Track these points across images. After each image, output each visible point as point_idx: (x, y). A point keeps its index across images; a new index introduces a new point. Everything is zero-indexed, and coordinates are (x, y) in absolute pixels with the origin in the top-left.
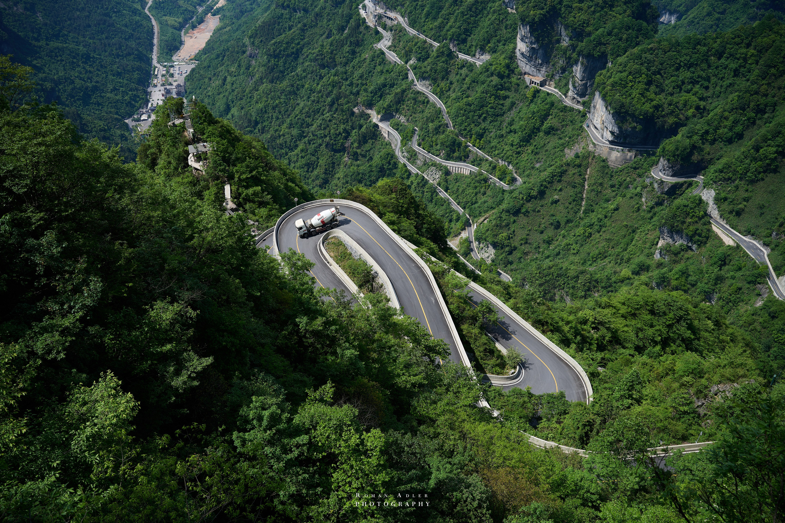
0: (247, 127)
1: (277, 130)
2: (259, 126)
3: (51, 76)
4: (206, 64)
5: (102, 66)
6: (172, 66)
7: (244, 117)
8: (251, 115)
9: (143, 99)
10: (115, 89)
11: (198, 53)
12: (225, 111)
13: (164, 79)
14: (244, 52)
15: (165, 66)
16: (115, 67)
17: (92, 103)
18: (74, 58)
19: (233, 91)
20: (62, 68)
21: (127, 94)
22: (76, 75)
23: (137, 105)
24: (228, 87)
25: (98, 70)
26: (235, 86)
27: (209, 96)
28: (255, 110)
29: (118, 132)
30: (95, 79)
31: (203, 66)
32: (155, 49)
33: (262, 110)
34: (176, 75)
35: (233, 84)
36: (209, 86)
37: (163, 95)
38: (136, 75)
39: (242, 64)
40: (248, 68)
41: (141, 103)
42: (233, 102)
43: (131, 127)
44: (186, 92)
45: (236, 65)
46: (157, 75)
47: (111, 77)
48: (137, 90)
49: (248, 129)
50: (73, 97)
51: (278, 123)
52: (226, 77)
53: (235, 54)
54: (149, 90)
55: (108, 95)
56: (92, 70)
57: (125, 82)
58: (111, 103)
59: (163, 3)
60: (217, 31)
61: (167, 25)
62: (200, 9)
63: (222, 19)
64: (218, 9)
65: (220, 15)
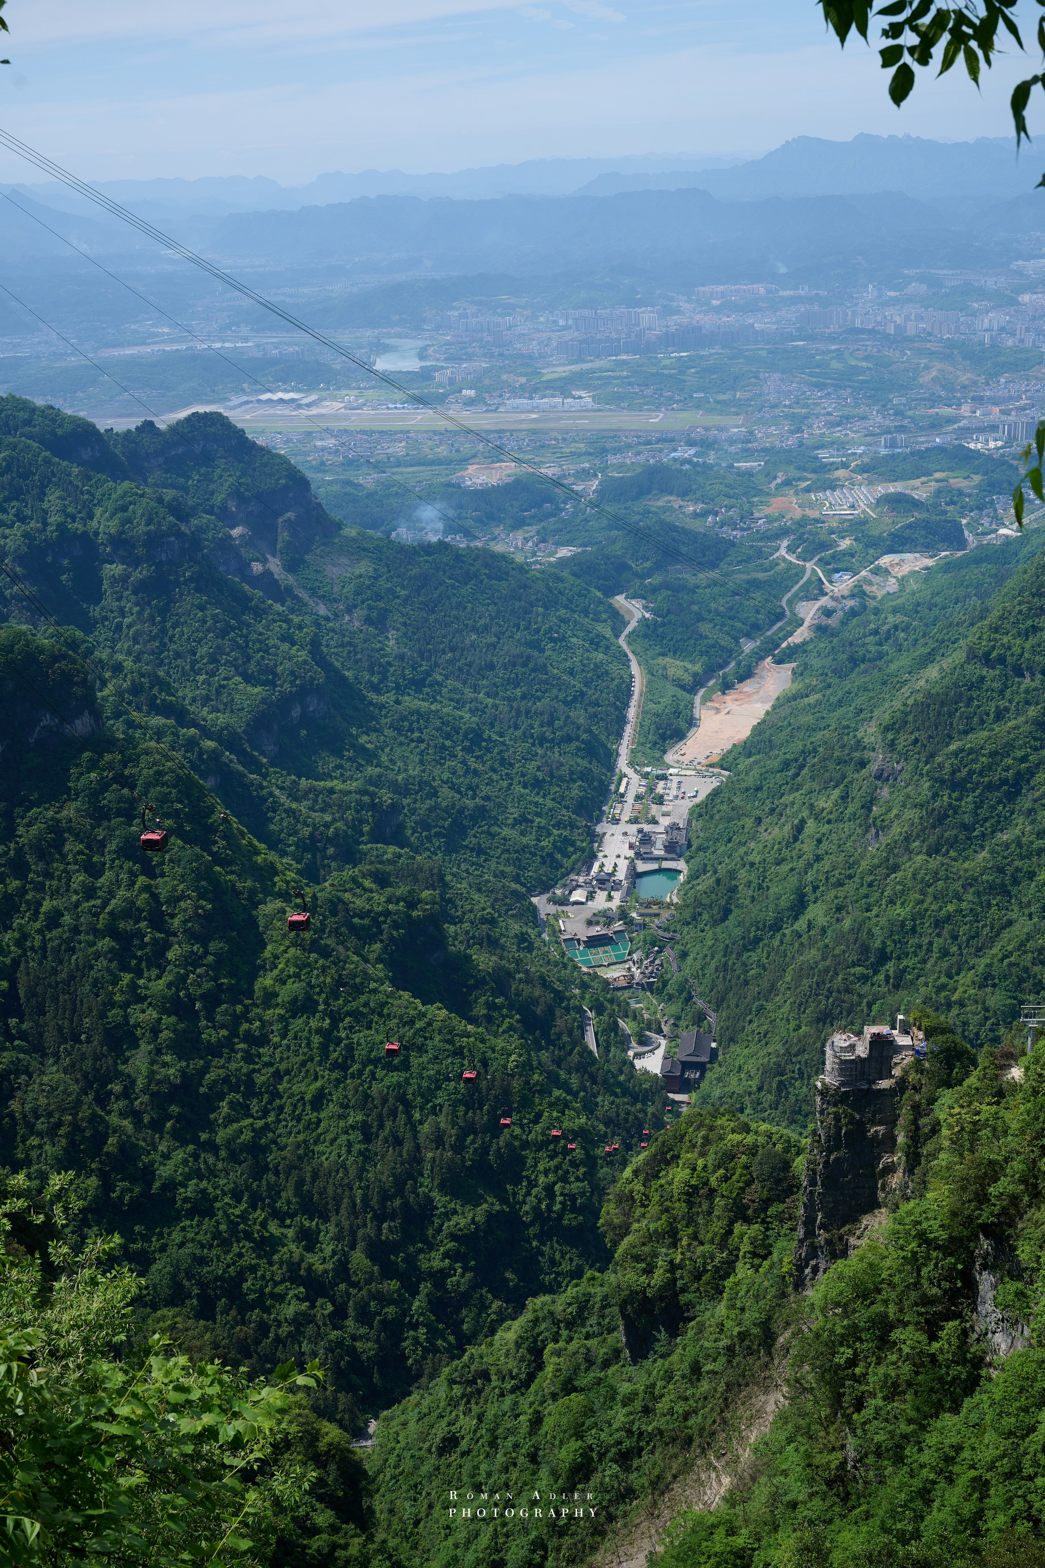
0: (854, 965)
1: (943, 987)
2: (890, 967)
3: (391, 775)
4: (751, 780)
5: (503, 761)
6: (664, 778)
7: (851, 938)
8: (870, 934)
9: (583, 850)
10: (523, 819)
11: (730, 752)
12: (791, 908)
13: (638, 806)
14: (863, 764)
15: (646, 776)
16: (532, 766)
17: (466, 847)
18: (448, 736)
19: (818, 858)
20: (417, 759)
21: (549, 834)
22: (446, 776)
23: (567, 863)
24: (807, 847)
25: (493, 770)
26: (824, 846)
27: (752, 865)
28: (883, 921)
29: (516, 927)
30: (485, 790)
31: (744, 785)
32: (628, 730)
33: (903, 924)
34: (670, 801)
35: (819, 841)
36: (753, 838)
37: (631, 847)
38: (575, 791)
39: (854, 792)
40: (867, 807)
41: (577, 860)
42: (815, 888)
43: (543, 916)
44: (689, 846)
45: (837, 792)
46: (622, 796)
47: (518, 789)
48: (572, 825)
49: (858, 970)
50: (428, 828)
51: (945, 965)
52: (803, 822)
53: (831, 765)
54: (599, 829)
55: (506, 832)
56: (480, 767)
57: (550, 804)
58: (508, 851)
59: (664, 625)
60: (784, 702)
61: (665, 677)
62: (748, 646)
63: (799, 673)
64: (792, 648)
65: (796, 664)
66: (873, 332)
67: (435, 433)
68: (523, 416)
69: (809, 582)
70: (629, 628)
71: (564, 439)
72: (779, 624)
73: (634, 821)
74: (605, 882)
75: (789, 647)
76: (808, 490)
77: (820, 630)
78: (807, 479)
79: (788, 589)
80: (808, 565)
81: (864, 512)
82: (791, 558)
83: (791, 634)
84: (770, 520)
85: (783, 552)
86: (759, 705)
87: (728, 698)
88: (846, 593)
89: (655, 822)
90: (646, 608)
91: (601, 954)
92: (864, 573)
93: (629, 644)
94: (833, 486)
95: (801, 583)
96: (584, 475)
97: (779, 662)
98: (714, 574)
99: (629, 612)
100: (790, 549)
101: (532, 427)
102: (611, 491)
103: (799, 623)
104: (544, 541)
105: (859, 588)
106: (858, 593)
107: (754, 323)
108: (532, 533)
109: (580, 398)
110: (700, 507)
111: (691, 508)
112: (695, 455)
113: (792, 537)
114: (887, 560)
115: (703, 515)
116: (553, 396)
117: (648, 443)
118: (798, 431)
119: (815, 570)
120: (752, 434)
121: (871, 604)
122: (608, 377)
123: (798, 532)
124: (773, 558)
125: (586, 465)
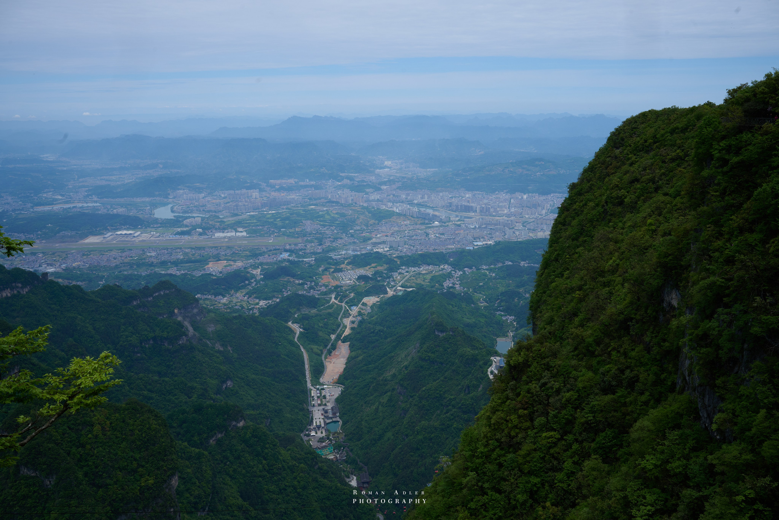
6: (324, 389)
13: (319, 400)
32: (307, 373)
46: (313, 397)
59: (307, 333)
62: (333, 337)
63: (351, 347)
64: (346, 337)
65: (349, 343)
67: (192, 248)
68: (223, 240)
69: (344, 311)
70: (297, 335)
71: (241, 250)
72: (340, 328)
73: (319, 405)
76: (333, 273)
77: (352, 329)
78: (332, 268)
79: (339, 314)
80: (343, 304)
81: (354, 281)
82: (336, 302)
83: (344, 332)
84: (324, 285)
85: (333, 300)
86: (342, 359)
87: (331, 357)
88: (357, 314)
90: (300, 327)
92: (360, 306)
93: (298, 341)
95: (342, 312)
96: (255, 267)
97: (343, 342)
98: (316, 310)
99: (295, 329)
100: (336, 298)
101: (227, 245)
102: (268, 276)
103: (346, 327)
104: (250, 297)
105: (359, 312)
106: (360, 314)
107: (293, 197)
108: (244, 293)
109: (241, 232)
110: (301, 281)
111: (297, 282)
112: (289, 256)
113: (335, 293)
114: (365, 300)
115: (302, 284)
116: (231, 232)
117: (271, 251)
118: (321, 245)
119: (345, 306)
120: (306, 246)
121: (365, 318)
122: (249, 223)
123: (336, 291)
124: (331, 303)
125: (251, 261)
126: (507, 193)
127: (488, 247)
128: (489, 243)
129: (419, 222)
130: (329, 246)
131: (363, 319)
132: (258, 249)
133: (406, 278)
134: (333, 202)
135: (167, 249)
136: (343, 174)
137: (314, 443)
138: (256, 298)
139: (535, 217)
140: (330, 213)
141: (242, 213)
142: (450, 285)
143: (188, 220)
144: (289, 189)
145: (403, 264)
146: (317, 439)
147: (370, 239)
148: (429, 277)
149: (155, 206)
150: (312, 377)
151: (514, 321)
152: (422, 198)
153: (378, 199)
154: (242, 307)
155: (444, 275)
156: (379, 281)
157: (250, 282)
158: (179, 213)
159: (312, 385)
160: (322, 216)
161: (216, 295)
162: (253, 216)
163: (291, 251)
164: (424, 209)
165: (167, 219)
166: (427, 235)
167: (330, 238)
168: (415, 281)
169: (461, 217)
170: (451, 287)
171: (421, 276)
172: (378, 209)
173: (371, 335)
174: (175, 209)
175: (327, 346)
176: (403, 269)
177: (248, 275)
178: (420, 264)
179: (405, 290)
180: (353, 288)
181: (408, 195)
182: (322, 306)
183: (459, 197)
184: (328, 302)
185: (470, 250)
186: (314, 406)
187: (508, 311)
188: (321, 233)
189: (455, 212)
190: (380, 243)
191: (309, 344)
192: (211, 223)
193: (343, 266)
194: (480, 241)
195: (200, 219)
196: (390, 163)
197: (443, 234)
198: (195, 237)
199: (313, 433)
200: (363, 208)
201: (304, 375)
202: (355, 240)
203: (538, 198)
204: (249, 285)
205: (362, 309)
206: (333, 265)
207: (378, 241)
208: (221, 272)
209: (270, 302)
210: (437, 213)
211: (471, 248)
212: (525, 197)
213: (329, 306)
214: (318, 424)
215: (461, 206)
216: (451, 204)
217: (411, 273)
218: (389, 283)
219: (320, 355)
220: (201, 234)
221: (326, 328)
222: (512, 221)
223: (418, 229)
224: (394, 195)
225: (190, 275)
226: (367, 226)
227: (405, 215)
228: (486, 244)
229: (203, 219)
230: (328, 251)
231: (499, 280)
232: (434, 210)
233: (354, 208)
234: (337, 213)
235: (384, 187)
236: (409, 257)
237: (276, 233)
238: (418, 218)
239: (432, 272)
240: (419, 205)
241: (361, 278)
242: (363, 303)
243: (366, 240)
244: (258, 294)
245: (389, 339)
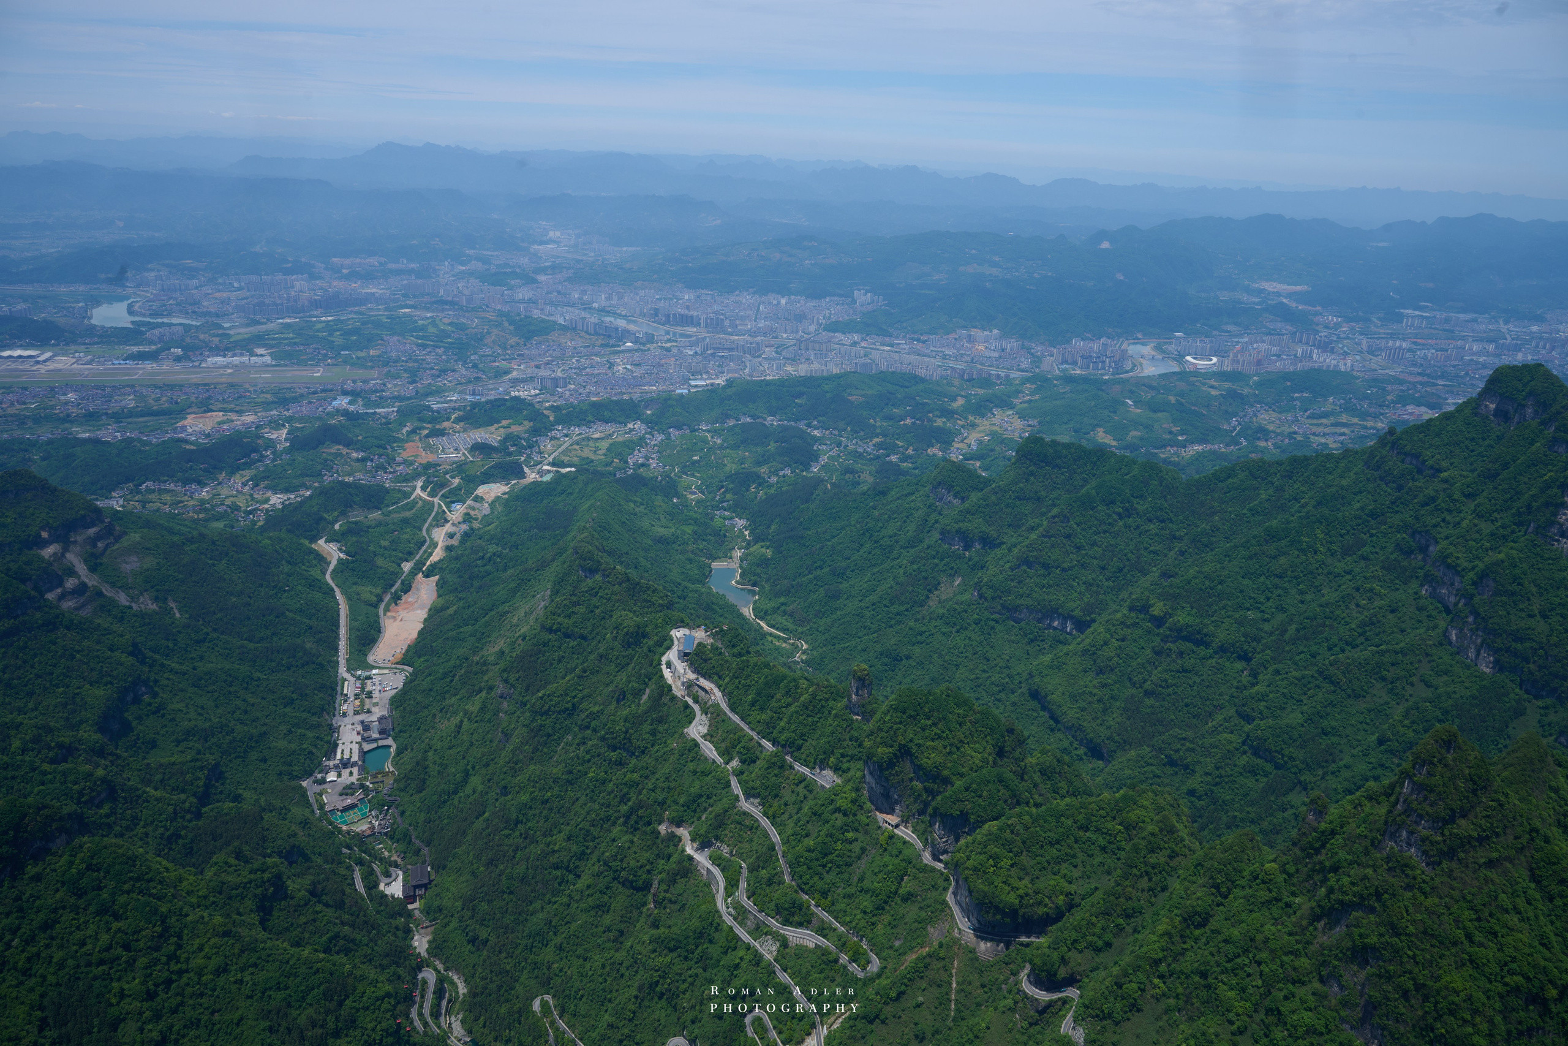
6: (369, 678)
9: (329, 742)
11: (407, 651)
13: (357, 702)
15: (359, 678)
21: (307, 738)
26: (475, 737)
32: (343, 642)
34: (376, 694)
36: (433, 727)
37: (358, 733)
39: (489, 706)
41: (327, 750)
44: (394, 728)
46: (346, 695)
54: (335, 722)
57: (304, 715)
58: (283, 757)
59: (353, 562)
60: (435, 612)
61: (359, 599)
62: (407, 567)
63: (440, 585)
64: (434, 566)
65: (437, 577)
66: (453, 303)
67: (156, 387)
68: (221, 371)
69: (437, 513)
70: (331, 567)
71: (255, 391)
72: (424, 548)
73: (356, 713)
74: (346, 764)
75: (431, 565)
76: (427, 436)
77: (448, 549)
78: (426, 428)
79: (425, 521)
80: (436, 500)
81: (464, 454)
82: (424, 495)
83: (431, 554)
84: (406, 463)
85: (418, 491)
86: (419, 612)
87: (399, 608)
88: (461, 519)
89: (369, 712)
90: (340, 550)
91: (352, 815)
92: (469, 502)
93: (333, 579)
94: (441, 433)
95: (433, 514)
96: (276, 425)
97: (427, 576)
98: (376, 515)
99: (329, 553)
100: (423, 489)
101: (229, 380)
102: (300, 443)
103: (435, 545)
104: (257, 485)
105: (467, 514)
106: (467, 518)
107: (374, 290)
108: (247, 478)
109: (262, 355)
110: (361, 455)
111: (355, 455)
112: (350, 403)
113: (423, 478)
114: (481, 490)
115: (363, 460)
116: (242, 355)
117: (315, 393)
118: (414, 382)
119: (439, 505)
120: (385, 385)
121: (476, 525)
122: (280, 338)
123: (425, 474)
124: (413, 497)
125: (275, 412)
126: (754, 293)
127: (713, 390)
128: (717, 382)
129: (599, 343)
130: (430, 384)
131: (472, 529)
132: (290, 389)
133: (563, 447)
134: (446, 303)
135: (103, 387)
136: (471, 252)
137: (331, 800)
138: (267, 488)
139: (798, 337)
140: (438, 322)
141: (268, 320)
142: (641, 461)
143: (156, 332)
144: (368, 276)
145: (558, 421)
146: (339, 789)
147: (507, 372)
148: (604, 445)
149: (96, 302)
150: (351, 653)
151: (746, 528)
152: (609, 298)
153: (530, 299)
154: (235, 508)
155: (632, 441)
156: (510, 454)
157: (262, 456)
158: (144, 315)
159: (348, 671)
160: (423, 328)
161: (186, 482)
162: (288, 325)
163: (354, 394)
164: (612, 319)
165: (116, 328)
166: (611, 365)
167: (432, 369)
168: (579, 453)
169: (674, 334)
170: (642, 465)
171: (591, 444)
172: (526, 317)
173: (479, 562)
174: (136, 308)
175: (393, 585)
176: (559, 431)
177: (260, 442)
178: (590, 422)
179: (557, 472)
180: (460, 468)
181: (584, 292)
182: (394, 504)
183: (671, 299)
184: (407, 495)
185: (682, 395)
186: (345, 715)
187: (738, 509)
188: (416, 361)
189: (664, 325)
190: (524, 381)
191: (355, 584)
192: (202, 337)
193: (446, 424)
194: (701, 379)
195: (180, 329)
196: (558, 234)
197: (639, 365)
198: (166, 366)
199: (331, 777)
200: (501, 314)
201: (336, 650)
202: (480, 375)
203: (804, 304)
204: (259, 461)
205: (473, 509)
206: (429, 423)
207: (521, 376)
208: (208, 436)
209: (293, 497)
210: (632, 327)
211: (685, 391)
212: (783, 301)
213: (407, 504)
214: (346, 756)
215: (674, 315)
216: (656, 312)
217: (575, 438)
218: (529, 457)
219: (376, 606)
220: (178, 359)
221: (395, 550)
222: (758, 344)
223: (596, 355)
224: (559, 292)
225: (139, 440)
226: (505, 349)
227: (574, 329)
228: (712, 384)
229: (187, 328)
230: (427, 395)
231: (728, 451)
232: (629, 321)
233: (483, 315)
234: (450, 324)
235: (542, 278)
236: (574, 407)
237: (331, 358)
238: (596, 334)
239: (611, 435)
240: (603, 311)
241: (480, 448)
242: (477, 496)
243: (500, 373)
244: (274, 480)
245: (510, 572)
